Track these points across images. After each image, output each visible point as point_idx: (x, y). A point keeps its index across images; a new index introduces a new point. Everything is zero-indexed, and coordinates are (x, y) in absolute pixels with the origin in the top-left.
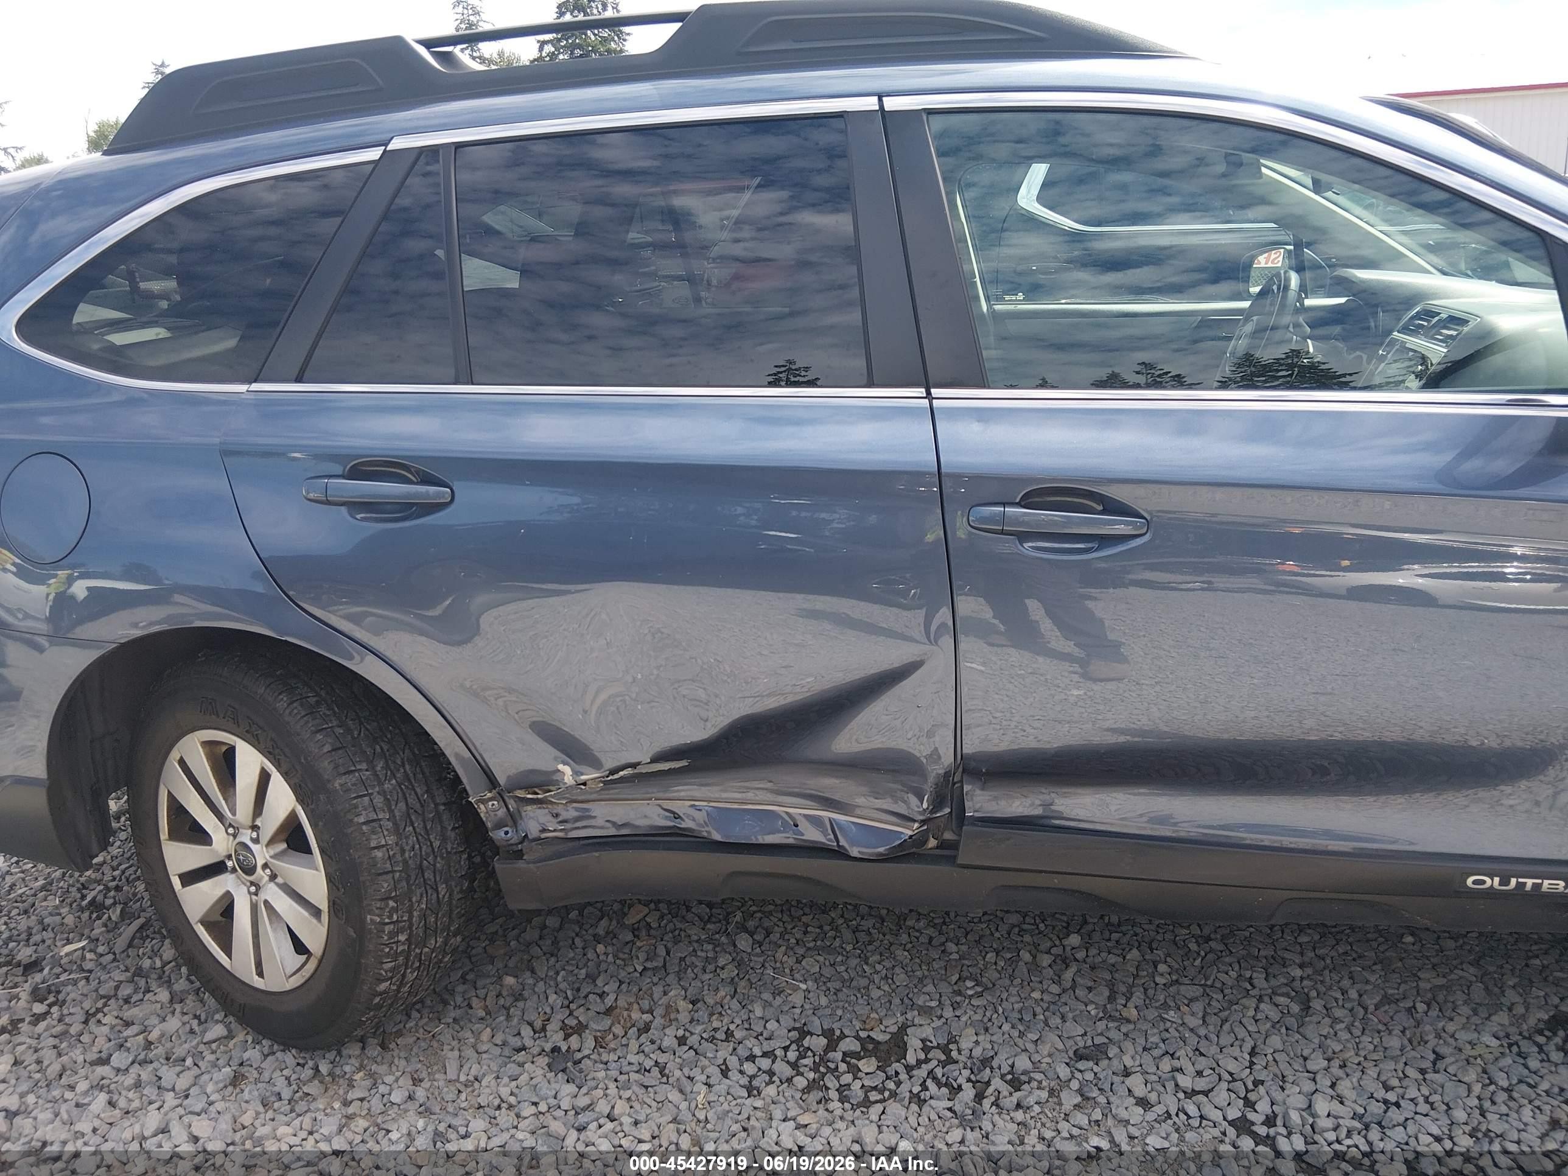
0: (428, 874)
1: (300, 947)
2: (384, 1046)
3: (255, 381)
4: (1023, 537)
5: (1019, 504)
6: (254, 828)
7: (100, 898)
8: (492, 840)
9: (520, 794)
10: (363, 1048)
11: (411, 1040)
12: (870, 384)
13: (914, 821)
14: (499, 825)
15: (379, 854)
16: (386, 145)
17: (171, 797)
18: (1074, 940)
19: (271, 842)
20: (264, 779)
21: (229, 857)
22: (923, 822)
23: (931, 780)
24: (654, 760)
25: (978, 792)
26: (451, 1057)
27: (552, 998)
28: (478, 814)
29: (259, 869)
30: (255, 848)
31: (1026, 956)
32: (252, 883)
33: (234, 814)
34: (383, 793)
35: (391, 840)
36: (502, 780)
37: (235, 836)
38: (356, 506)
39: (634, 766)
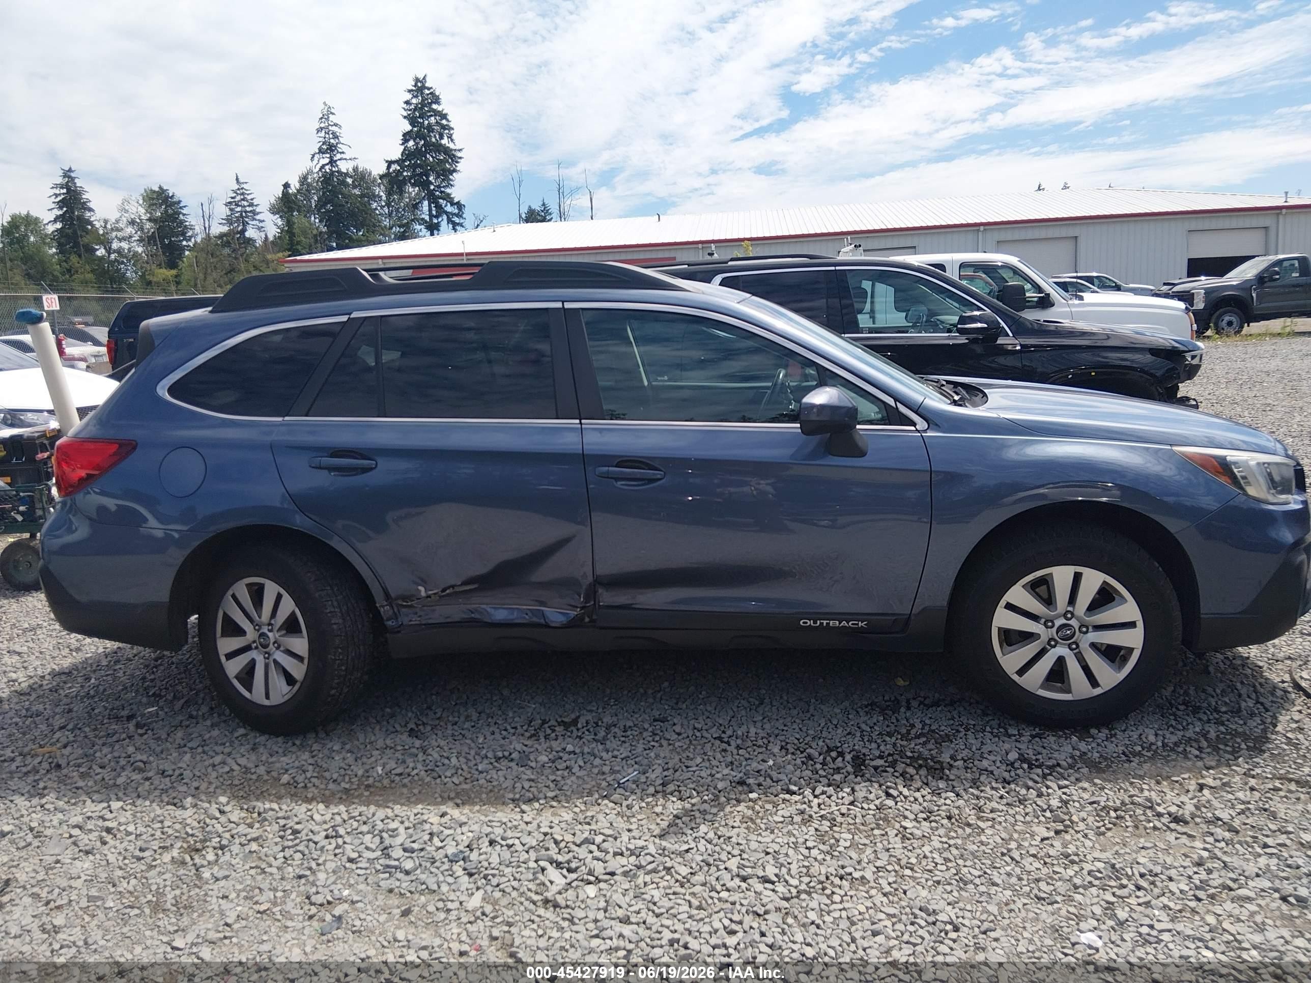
0: (356, 640)
1: (290, 680)
2: (327, 735)
3: (287, 416)
4: (617, 479)
5: (616, 466)
6: (270, 624)
7: (158, 692)
8: (385, 626)
9: (400, 602)
10: (317, 735)
11: (340, 731)
12: (557, 418)
13: (577, 607)
14: (388, 620)
15: (335, 627)
16: (350, 314)
17: (225, 613)
18: (666, 684)
19: (279, 630)
20: (279, 597)
21: (254, 642)
22: (582, 608)
23: (584, 587)
24: (464, 583)
25: (605, 593)
26: (361, 737)
27: (410, 714)
28: (379, 613)
29: (271, 645)
30: (270, 634)
31: (642, 690)
32: (266, 653)
33: (260, 617)
34: (337, 600)
35: (341, 621)
36: (393, 595)
37: (258, 630)
38: (330, 469)
39: (453, 587)
